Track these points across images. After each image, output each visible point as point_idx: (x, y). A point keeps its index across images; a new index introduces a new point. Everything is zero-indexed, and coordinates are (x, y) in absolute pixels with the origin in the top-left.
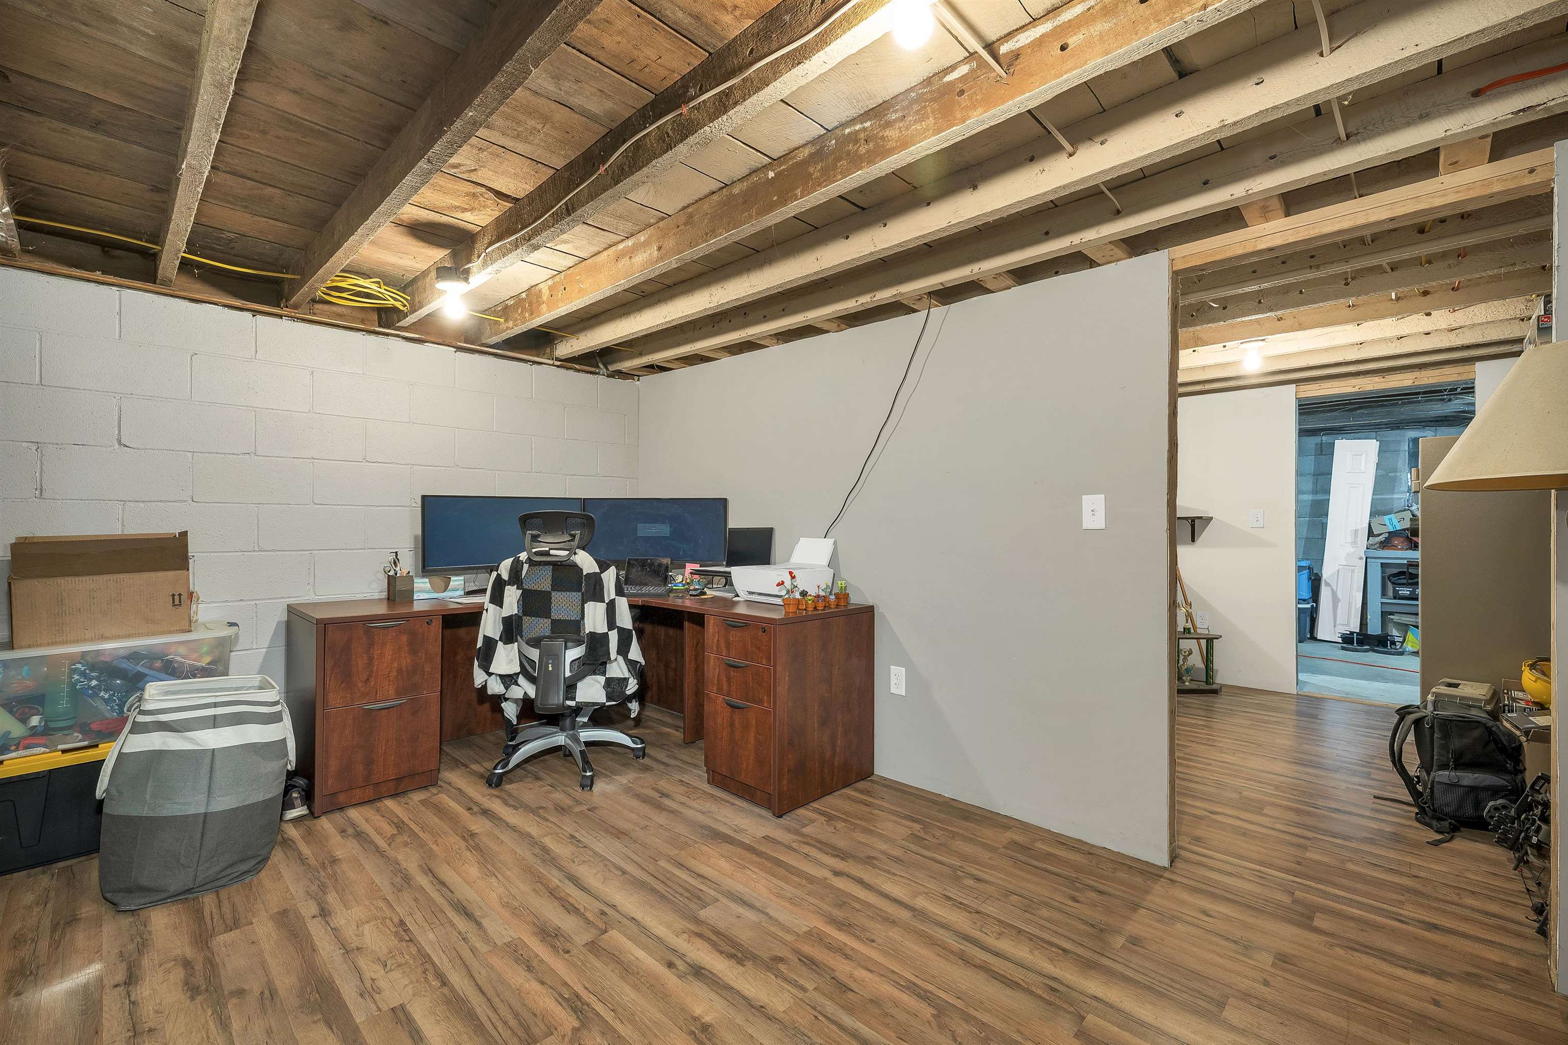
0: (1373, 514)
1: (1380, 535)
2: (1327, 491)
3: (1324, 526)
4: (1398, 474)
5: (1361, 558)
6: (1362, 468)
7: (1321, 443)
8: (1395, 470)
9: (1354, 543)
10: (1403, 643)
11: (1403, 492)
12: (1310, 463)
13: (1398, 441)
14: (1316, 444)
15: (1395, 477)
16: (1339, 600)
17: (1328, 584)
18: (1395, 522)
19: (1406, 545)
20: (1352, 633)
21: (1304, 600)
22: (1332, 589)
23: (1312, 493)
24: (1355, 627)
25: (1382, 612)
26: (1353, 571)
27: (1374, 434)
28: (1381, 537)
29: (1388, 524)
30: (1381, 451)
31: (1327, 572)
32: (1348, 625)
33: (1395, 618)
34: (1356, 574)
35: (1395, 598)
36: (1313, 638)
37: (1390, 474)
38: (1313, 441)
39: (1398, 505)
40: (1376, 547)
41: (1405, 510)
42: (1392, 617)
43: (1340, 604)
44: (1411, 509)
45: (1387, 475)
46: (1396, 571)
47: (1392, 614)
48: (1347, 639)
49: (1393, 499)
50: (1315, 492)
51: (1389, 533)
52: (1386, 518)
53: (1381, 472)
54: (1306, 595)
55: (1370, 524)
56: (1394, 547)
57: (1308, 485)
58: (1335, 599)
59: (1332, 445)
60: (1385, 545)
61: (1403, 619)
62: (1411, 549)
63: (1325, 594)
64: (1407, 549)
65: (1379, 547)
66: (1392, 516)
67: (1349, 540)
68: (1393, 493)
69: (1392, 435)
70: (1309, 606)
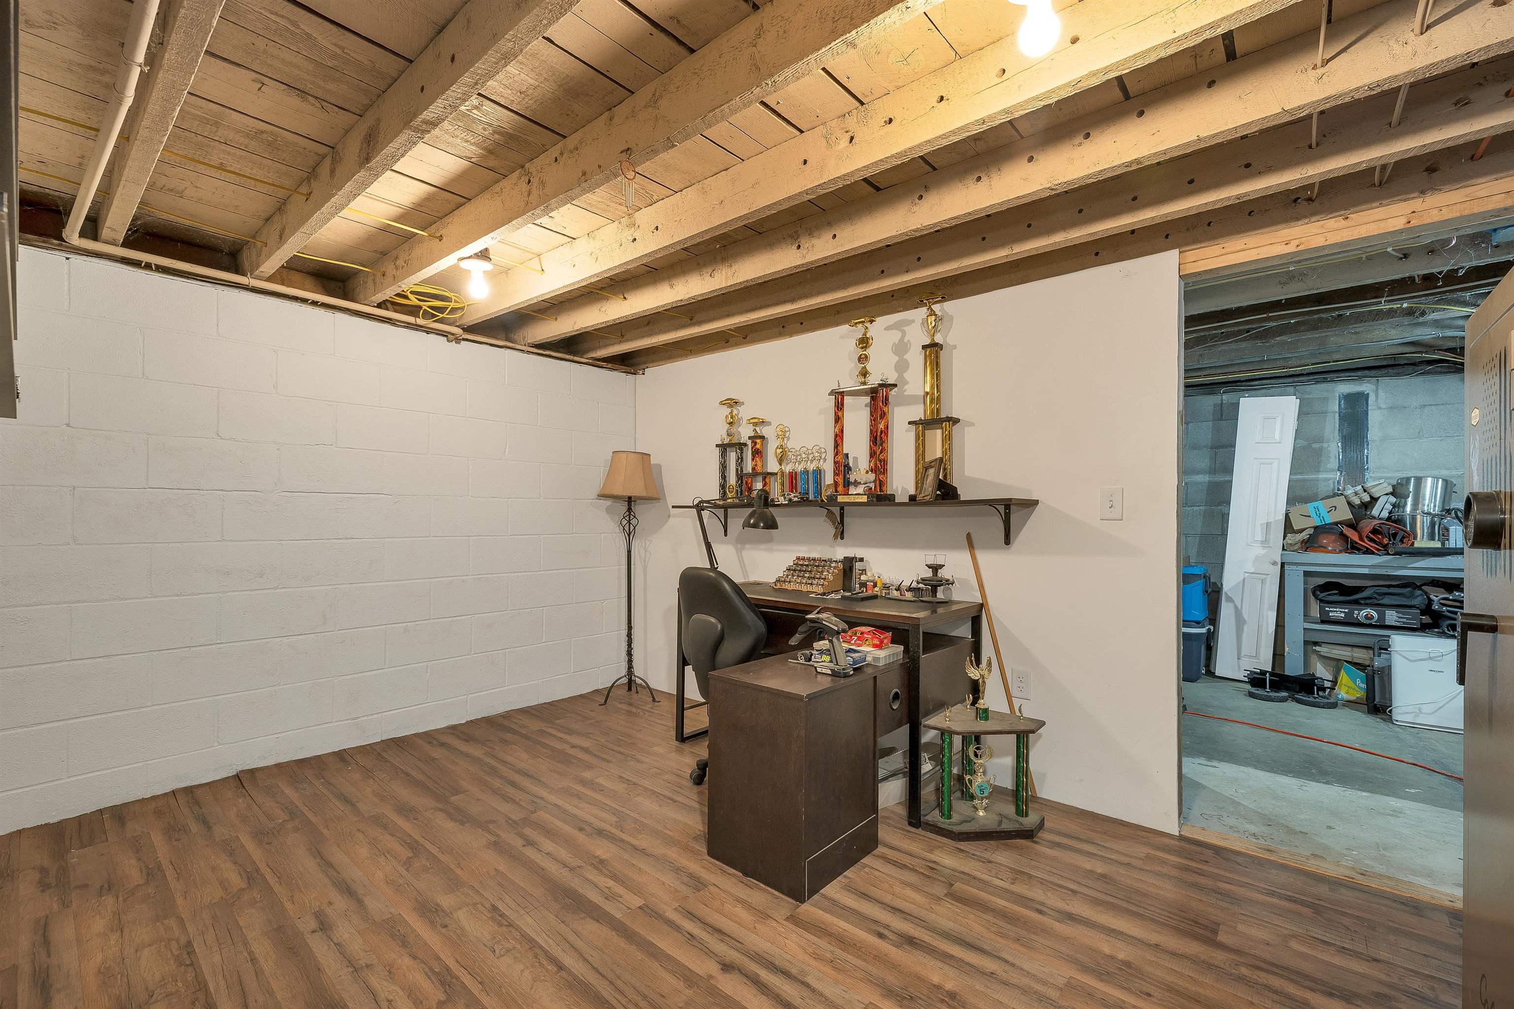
0: (1292, 500)
1: (1301, 531)
2: (1229, 470)
3: (1224, 518)
4: (1325, 445)
5: (1274, 563)
6: (1277, 436)
7: (1222, 404)
8: (1320, 439)
9: (1265, 542)
10: (1332, 689)
11: (1332, 470)
12: (1204, 432)
13: (1324, 398)
14: (1215, 405)
15: (1321, 449)
16: (1244, 622)
17: (1230, 600)
18: (1324, 513)
19: (1339, 545)
20: (1263, 673)
21: (1198, 623)
22: (1236, 607)
23: (1210, 473)
24: (1265, 663)
25: (1304, 641)
26: (1263, 582)
27: (1291, 389)
28: (1304, 534)
29: (1313, 514)
30: (1302, 414)
31: (1230, 581)
32: (1257, 656)
33: (1323, 650)
34: (1268, 585)
35: (1323, 622)
36: (1211, 674)
37: (1314, 446)
38: (1208, 402)
39: (1324, 489)
40: (1296, 547)
41: (1335, 495)
42: (1318, 648)
43: (1245, 628)
44: (1346, 493)
45: (1311, 446)
46: (1321, 581)
47: (1316, 644)
48: (1257, 680)
49: (1317, 480)
50: (1213, 471)
51: (1316, 528)
52: (1311, 506)
53: (1302, 443)
54: (1199, 614)
55: (1287, 515)
56: (1323, 549)
57: (1203, 461)
58: (1240, 622)
59: (1237, 405)
60: (1309, 544)
61: (1334, 651)
62: (1346, 551)
63: (1226, 612)
64: (1340, 552)
65: (1301, 548)
66: (1319, 504)
67: (1259, 537)
68: (1318, 471)
69: (1317, 390)
70: (1203, 630)
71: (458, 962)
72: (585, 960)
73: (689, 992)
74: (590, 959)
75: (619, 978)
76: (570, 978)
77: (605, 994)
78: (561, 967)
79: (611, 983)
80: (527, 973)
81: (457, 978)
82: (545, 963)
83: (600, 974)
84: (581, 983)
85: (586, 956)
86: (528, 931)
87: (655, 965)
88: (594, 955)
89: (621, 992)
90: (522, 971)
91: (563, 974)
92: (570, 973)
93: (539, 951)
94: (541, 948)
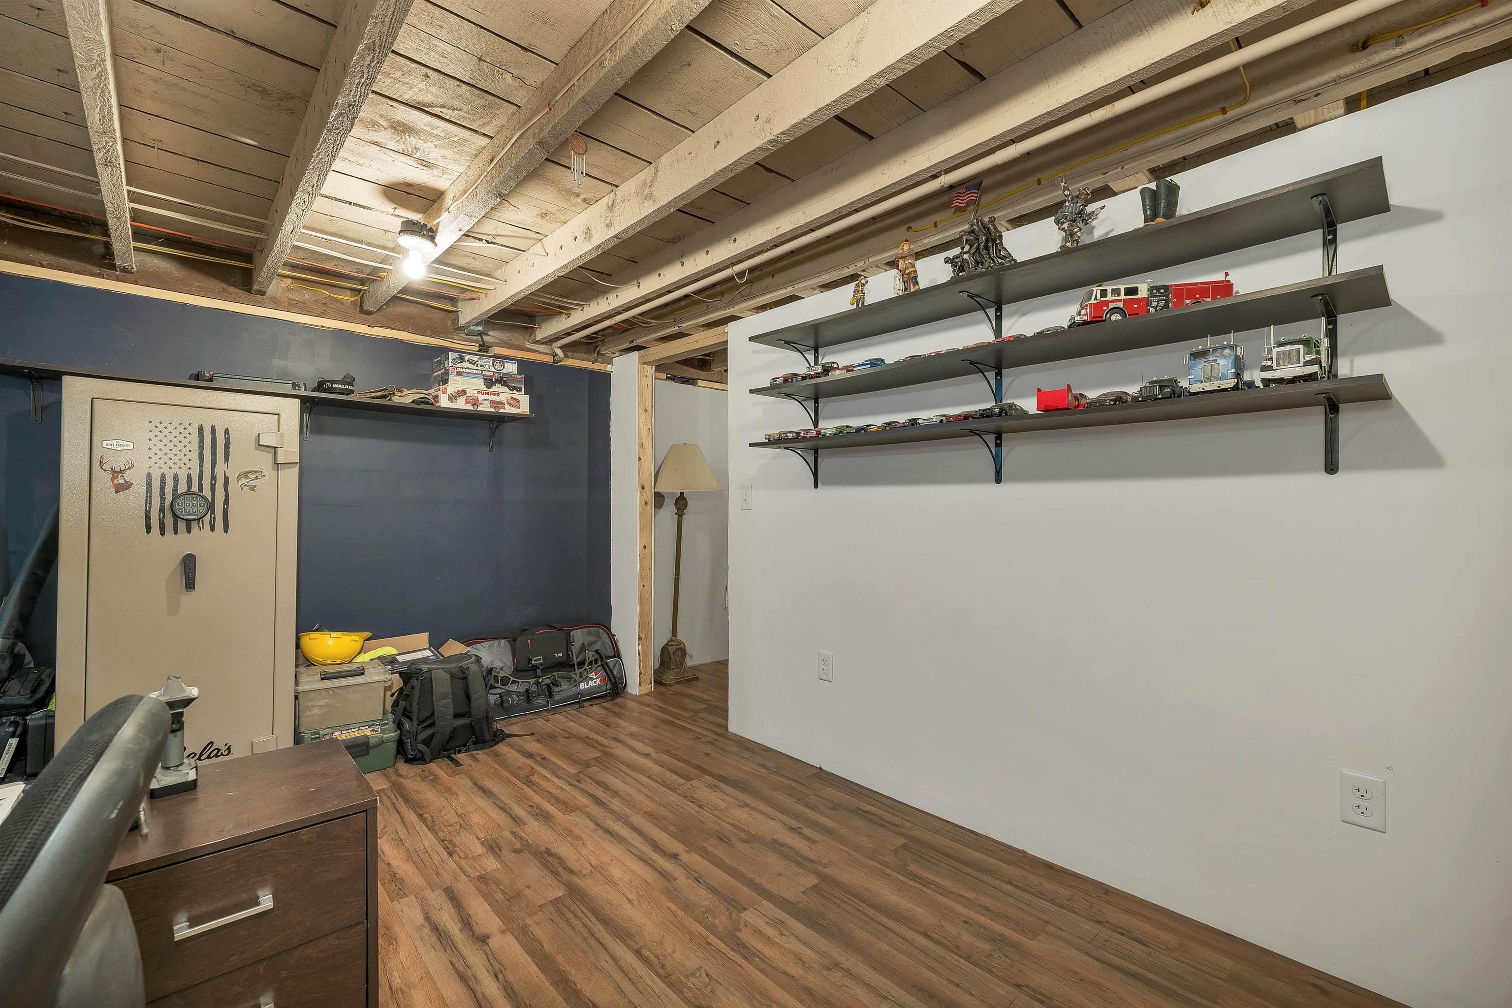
71: (740, 966)
72: (614, 958)
73: (529, 921)
74: (608, 959)
75: (585, 939)
76: (629, 941)
77: (600, 927)
78: (638, 953)
79: (593, 935)
80: (670, 950)
81: (733, 950)
82: (653, 958)
83: (601, 943)
84: (620, 937)
85: (612, 962)
86: (675, 997)
87: (548, 947)
88: (605, 963)
89: (585, 926)
90: (674, 952)
91: (635, 946)
92: (629, 947)
93: (660, 971)
94: (658, 975)
